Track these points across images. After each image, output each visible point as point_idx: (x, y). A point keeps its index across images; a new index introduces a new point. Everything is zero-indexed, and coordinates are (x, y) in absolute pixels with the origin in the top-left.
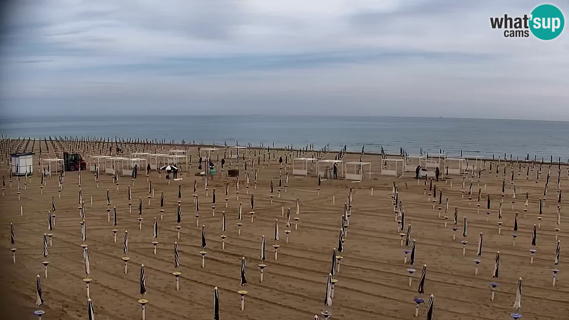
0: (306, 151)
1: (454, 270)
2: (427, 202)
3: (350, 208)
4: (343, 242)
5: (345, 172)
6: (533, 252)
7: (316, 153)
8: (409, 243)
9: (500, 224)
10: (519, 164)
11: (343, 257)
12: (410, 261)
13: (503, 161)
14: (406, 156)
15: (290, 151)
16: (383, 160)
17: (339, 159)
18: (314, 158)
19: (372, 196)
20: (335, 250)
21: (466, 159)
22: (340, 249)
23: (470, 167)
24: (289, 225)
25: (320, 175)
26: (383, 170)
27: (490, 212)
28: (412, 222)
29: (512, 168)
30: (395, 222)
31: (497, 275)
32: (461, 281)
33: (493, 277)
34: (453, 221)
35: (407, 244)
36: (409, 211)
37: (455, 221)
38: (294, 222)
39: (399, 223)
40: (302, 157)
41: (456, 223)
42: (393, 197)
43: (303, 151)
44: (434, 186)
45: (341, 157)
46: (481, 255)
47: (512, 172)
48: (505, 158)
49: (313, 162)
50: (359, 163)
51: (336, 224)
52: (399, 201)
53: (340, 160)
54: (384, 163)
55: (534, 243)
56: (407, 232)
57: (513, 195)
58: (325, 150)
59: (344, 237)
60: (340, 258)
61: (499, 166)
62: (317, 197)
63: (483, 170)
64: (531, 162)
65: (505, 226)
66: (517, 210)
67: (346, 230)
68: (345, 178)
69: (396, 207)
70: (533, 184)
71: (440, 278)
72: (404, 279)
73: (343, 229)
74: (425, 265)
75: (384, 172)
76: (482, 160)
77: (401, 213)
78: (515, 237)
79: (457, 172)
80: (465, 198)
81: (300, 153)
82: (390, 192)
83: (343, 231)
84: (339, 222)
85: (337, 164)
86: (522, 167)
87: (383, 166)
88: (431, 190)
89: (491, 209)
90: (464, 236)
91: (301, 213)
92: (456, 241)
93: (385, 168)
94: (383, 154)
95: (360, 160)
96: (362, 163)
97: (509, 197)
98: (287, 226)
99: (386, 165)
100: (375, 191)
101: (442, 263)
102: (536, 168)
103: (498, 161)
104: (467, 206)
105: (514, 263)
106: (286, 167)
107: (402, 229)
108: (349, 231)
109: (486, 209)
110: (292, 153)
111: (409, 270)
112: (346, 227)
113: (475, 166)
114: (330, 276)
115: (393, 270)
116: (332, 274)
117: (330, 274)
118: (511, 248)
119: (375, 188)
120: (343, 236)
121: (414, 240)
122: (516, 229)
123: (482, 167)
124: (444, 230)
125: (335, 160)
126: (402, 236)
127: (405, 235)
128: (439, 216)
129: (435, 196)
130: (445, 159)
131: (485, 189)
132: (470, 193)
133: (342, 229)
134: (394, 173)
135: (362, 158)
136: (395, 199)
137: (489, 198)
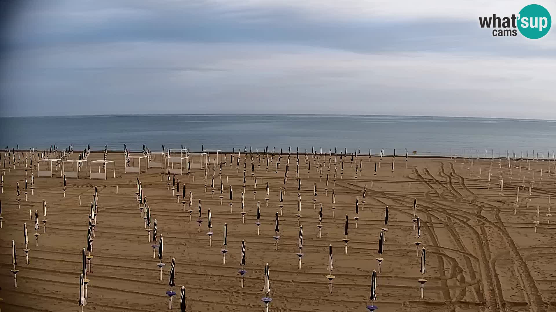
0: (50, 152)
1: (203, 261)
2: (172, 197)
3: (97, 207)
4: (91, 241)
5: (89, 172)
6: (277, 239)
7: (60, 153)
8: (156, 238)
9: (243, 214)
10: (259, 155)
11: (93, 256)
12: (159, 256)
13: (244, 153)
14: (148, 153)
15: (35, 153)
16: (126, 158)
17: (82, 158)
18: (58, 159)
19: (118, 194)
20: (84, 250)
21: (208, 153)
22: (89, 249)
23: (211, 161)
24: (37, 227)
25: (65, 176)
26: (127, 167)
27: (232, 203)
28: (158, 217)
29: (252, 159)
30: (141, 219)
31: (244, 263)
32: (209, 272)
33: (241, 264)
34: (198, 213)
35: (154, 239)
36: (155, 207)
37: (199, 213)
38: (42, 225)
39: (145, 219)
40: (47, 158)
41: (200, 216)
42: (137, 194)
43: (48, 152)
44: (177, 180)
45: (85, 156)
46: (226, 245)
47: (252, 163)
48: (245, 151)
49: (57, 163)
50: (103, 161)
51: (84, 224)
52: (144, 198)
53: (84, 159)
54: (127, 160)
55: (277, 230)
56: (153, 227)
57: (254, 185)
58: (69, 150)
59: (93, 236)
60: (90, 258)
61: (239, 158)
62: (63, 198)
63: (224, 163)
64: (270, 154)
65: (248, 215)
66: (258, 200)
67: (93, 229)
68: (90, 177)
69: (141, 203)
70: (273, 174)
71: (189, 270)
72: (154, 274)
73: (91, 228)
74: (174, 259)
75: (128, 169)
76: (223, 153)
77: (147, 208)
78: (258, 225)
79: (200, 166)
80: (208, 190)
81: (45, 153)
82: (134, 189)
83: (90, 230)
84: (86, 221)
85: (81, 164)
86: (262, 158)
87: (126, 163)
88: (174, 185)
89: (233, 200)
90: (209, 228)
91: (49, 215)
92: (203, 233)
93: (129, 165)
94: (126, 152)
95: (103, 158)
96: (106, 162)
97: (249, 188)
98: (36, 229)
99: (129, 162)
100: (120, 189)
101: (190, 255)
102: (275, 159)
103: (238, 153)
104: (212, 198)
105: (259, 250)
106: (32, 168)
107: (148, 224)
108: (97, 230)
109: (229, 200)
110: (36, 155)
111: (158, 264)
112: (93, 226)
113: (216, 160)
114: (82, 276)
115: (144, 265)
116: (84, 274)
117: (82, 274)
118: (255, 236)
119: (120, 186)
120: (91, 235)
121: (161, 235)
122: (259, 217)
123: (223, 161)
124: (190, 223)
125: (79, 159)
126: (149, 231)
127: (152, 231)
128: (184, 210)
129: (178, 191)
130: (187, 154)
131: (227, 182)
132: (212, 186)
133: (89, 229)
134: (138, 170)
135: (105, 156)
136: (139, 195)
137: (231, 190)
